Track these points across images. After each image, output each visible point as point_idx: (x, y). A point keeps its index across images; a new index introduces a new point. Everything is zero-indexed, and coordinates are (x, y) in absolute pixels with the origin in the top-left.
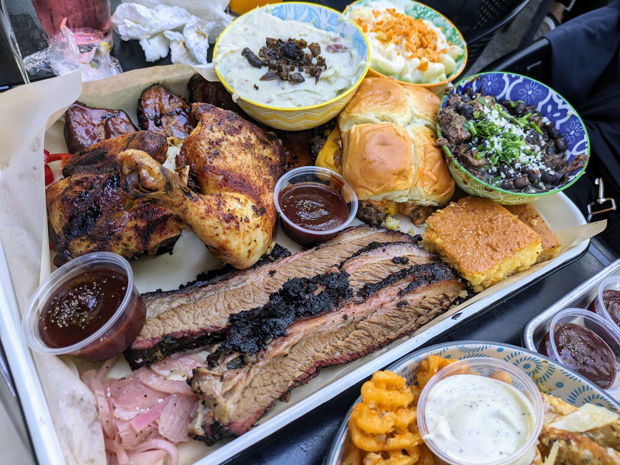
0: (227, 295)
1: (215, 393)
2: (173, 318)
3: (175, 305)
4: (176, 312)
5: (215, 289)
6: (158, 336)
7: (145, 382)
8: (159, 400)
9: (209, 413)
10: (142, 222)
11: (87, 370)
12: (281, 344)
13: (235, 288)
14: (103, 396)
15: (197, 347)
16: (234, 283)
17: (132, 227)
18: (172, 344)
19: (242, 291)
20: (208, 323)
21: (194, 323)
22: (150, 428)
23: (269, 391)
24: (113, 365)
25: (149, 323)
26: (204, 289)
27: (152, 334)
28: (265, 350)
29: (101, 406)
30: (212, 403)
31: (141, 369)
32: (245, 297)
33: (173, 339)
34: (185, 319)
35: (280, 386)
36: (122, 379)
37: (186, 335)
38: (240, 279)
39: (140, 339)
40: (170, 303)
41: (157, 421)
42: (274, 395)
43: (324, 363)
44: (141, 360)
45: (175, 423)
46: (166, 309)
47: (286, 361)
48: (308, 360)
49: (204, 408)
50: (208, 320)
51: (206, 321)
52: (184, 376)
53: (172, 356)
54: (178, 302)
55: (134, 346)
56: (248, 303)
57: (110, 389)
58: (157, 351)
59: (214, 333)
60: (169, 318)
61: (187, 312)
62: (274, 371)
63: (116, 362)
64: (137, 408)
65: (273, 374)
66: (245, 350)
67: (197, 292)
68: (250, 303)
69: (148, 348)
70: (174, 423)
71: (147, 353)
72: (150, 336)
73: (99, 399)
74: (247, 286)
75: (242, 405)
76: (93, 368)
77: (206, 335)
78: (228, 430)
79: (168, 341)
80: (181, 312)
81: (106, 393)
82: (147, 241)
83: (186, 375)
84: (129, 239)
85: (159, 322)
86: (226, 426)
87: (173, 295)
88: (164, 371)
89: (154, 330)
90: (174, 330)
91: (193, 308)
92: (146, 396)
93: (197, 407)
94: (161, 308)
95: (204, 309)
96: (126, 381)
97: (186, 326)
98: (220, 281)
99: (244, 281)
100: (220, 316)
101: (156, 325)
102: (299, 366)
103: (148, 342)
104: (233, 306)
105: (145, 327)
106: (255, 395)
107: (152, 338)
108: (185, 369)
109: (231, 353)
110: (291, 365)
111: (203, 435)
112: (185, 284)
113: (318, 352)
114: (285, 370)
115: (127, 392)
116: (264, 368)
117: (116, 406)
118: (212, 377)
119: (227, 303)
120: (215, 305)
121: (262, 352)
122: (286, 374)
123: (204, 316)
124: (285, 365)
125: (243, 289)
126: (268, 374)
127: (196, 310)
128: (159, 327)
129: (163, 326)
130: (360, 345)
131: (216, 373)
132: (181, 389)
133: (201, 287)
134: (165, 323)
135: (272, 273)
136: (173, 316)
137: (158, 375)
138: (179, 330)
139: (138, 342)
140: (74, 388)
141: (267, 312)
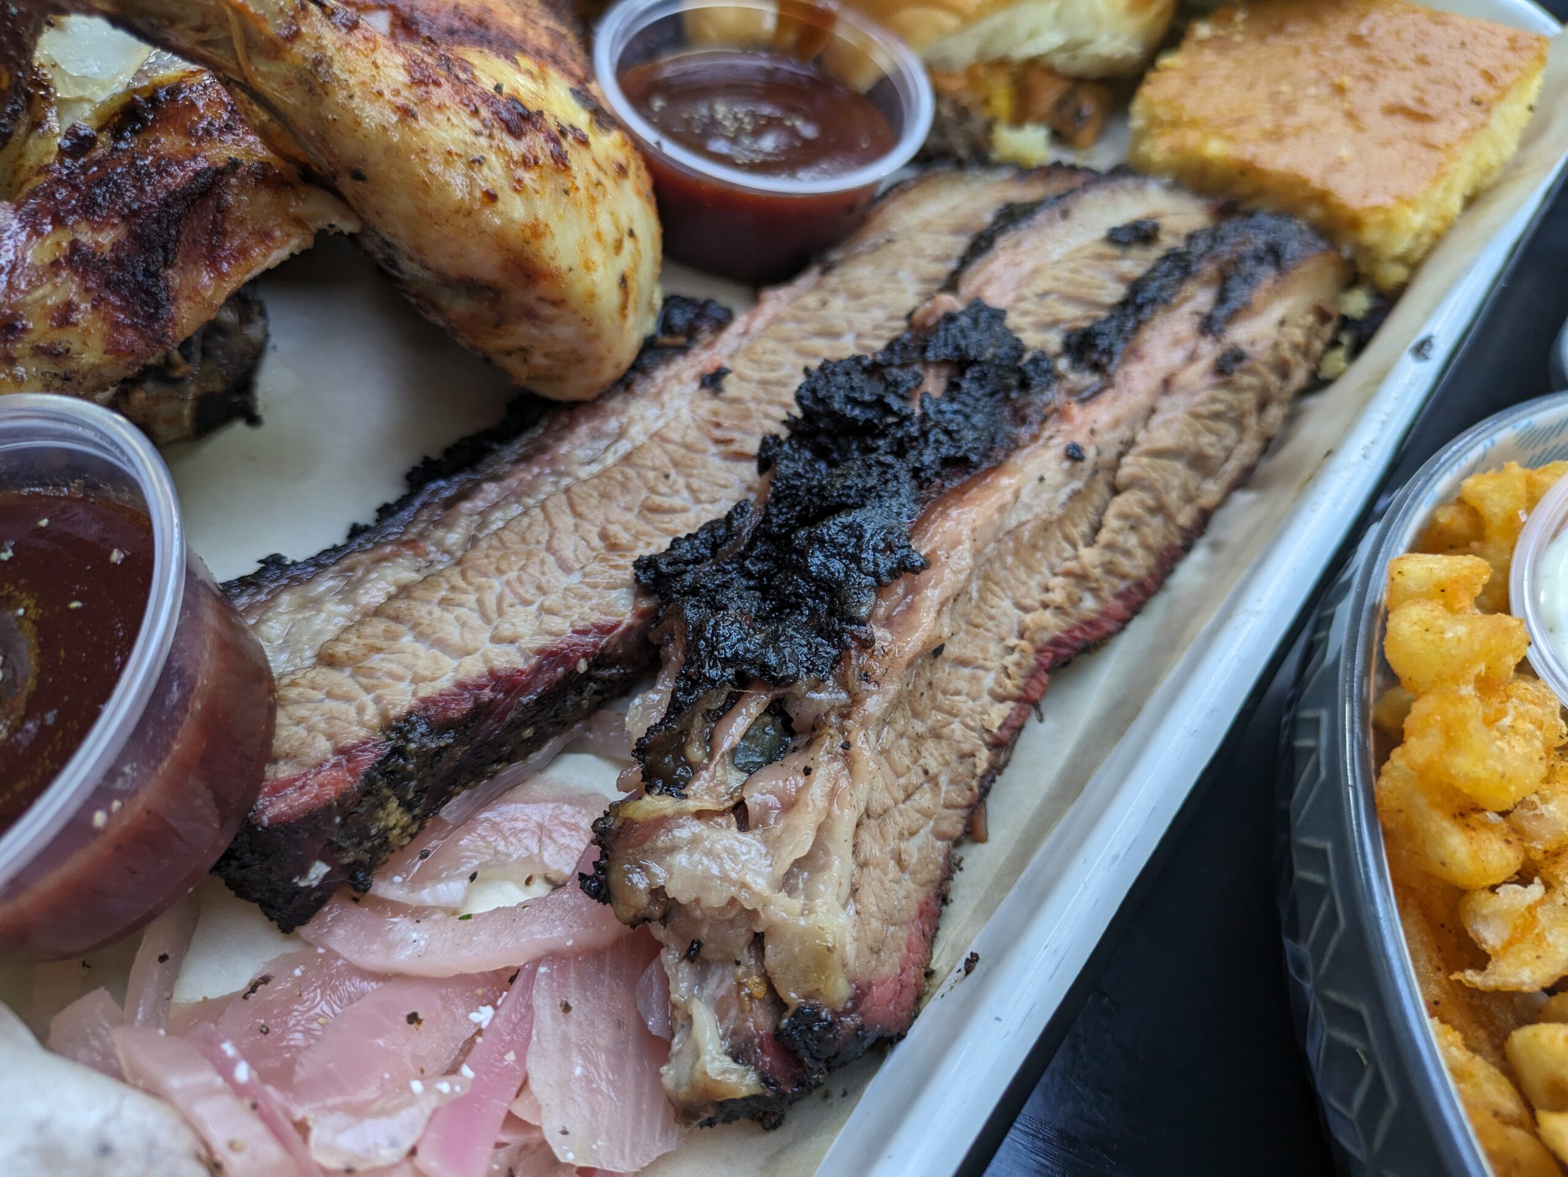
0: (576, 500)
1: (744, 885)
2: (398, 645)
3: (374, 593)
4: (396, 619)
5: (518, 495)
6: (363, 733)
7: (374, 957)
8: (474, 1017)
9: (740, 985)
10: (98, 228)
11: (62, 1004)
12: (911, 608)
13: (595, 468)
14: (218, 1092)
15: (537, 742)
16: (581, 454)
17: (55, 264)
18: (439, 751)
19: (631, 472)
20: (561, 625)
21: (496, 639)
22: (502, 1154)
23: (926, 814)
24: (185, 942)
25: (293, 693)
26: (466, 506)
27: (330, 737)
28: (866, 644)
29: (232, 1145)
30: (740, 937)
31: (331, 912)
32: (653, 490)
33: (439, 727)
34: (452, 633)
35: (952, 782)
36: (253, 988)
37: (487, 694)
38: (596, 435)
39: (284, 771)
40: (348, 592)
41: (521, 1110)
42: (945, 827)
43: (1065, 645)
44: (319, 870)
45: (604, 1086)
46: (341, 621)
47: (943, 672)
48: (1011, 650)
49: (701, 978)
50: (550, 612)
51: (546, 618)
52: (528, 881)
53: (443, 813)
54: (382, 578)
55: (270, 813)
56: (672, 511)
57: (237, 1045)
58: (382, 806)
59: (599, 660)
60: (378, 650)
61: (444, 602)
62: (919, 727)
63: (196, 925)
64: (417, 1086)
65: (919, 738)
66: (792, 669)
67: (446, 524)
68: (684, 510)
69: (343, 797)
70: (598, 1090)
71: (342, 825)
72: (323, 745)
73: (203, 1110)
74: (638, 449)
75: (869, 900)
76: (87, 986)
77: (571, 673)
78: (861, 1027)
79: (420, 740)
80: (424, 611)
81: (225, 1069)
82: (158, 306)
83: (537, 872)
84: (64, 315)
85: (341, 679)
86: (847, 1012)
87: (347, 562)
88: (441, 887)
89: (331, 718)
90: (426, 690)
91: (461, 583)
92: (413, 1018)
93: (665, 981)
94: (318, 622)
95: (512, 575)
96: (280, 987)
97: (468, 660)
98: (516, 462)
99: (621, 434)
100: (594, 586)
101: (330, 695)
102: (989, 680)
103: (327, 774)
104: (624, 538)
105: (281, 717)
106: (892, 844)
107: (339, 751)
108: (522, 853)
109: (733, 701)
110: (963, 685)
111: (757, 1090)
112: (366, 517)
113: (1026, 609)
114: (950, 713)
115: (307, 1032)
116: (885, 721)
117: (299, 1112)
118: (698, 827)
119: (596, 530)
120: (549, 548)
121: (858, 660)
122: (956, 726)
123: (526, 603)
124: (944, 692)
125: (632, 465)
126: (904, 742)
127: (479, 589)
128: (348, 699)
129: (368, 690)
130: (1140, 553)
131: (708, 803)
132: (559, 931)
133: (450, 504)
134: (370, 673)
135: (713, 381)
136: (394, 637)
137: (419, 913)
138: (445, 683)
139: (278, 789)
140: (39, 1109)
141: (791, 507)
